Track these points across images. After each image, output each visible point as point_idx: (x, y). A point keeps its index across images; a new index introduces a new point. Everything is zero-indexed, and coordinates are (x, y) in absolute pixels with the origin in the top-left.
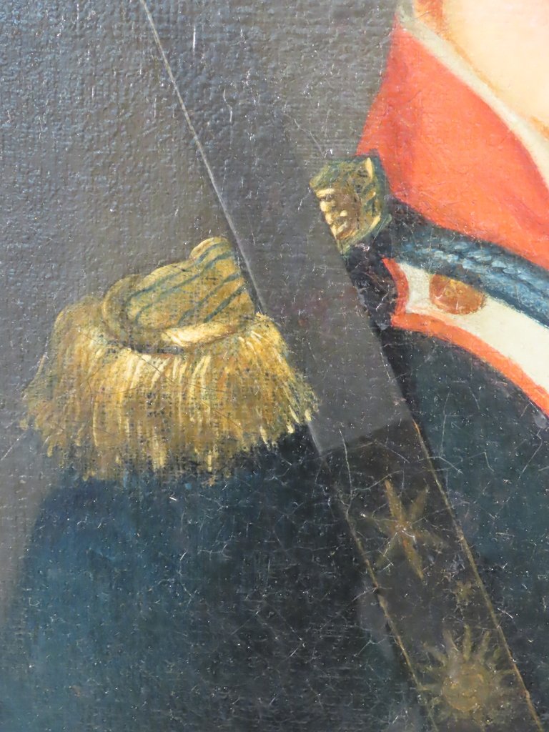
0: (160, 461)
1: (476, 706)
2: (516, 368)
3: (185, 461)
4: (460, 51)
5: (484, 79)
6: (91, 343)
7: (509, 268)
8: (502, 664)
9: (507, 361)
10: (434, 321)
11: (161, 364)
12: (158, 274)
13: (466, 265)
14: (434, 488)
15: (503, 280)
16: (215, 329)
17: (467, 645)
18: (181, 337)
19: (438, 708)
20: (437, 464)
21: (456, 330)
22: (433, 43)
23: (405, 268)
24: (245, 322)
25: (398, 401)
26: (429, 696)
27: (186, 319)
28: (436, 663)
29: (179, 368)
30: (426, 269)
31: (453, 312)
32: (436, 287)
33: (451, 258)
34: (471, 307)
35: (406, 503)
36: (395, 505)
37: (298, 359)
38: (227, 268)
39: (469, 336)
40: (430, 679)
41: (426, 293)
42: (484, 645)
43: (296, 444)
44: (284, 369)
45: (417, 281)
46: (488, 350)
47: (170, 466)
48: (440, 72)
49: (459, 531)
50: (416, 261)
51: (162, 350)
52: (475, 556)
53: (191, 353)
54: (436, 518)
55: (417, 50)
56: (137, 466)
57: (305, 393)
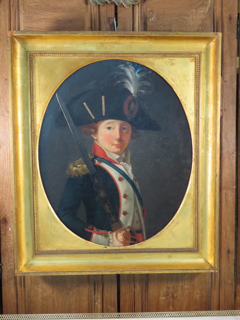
0: (77, 176)
1: (103, 196)
6: (72, 167)
7: (103, 160)
8: (105, 192)
9: (104, 167)
12: (77, 161)
16: (81, 165)
22: (97, 143)
23: (96, 160)
24: (83, 165)
32: (98, 161)
34: (101, 163)
38: (82, 160)
44: (87, 168)
47: (78, 176)
50: (96, 159)
51: (77, 167)
55: (96, 144)
56: (75, 176)
57: (88, 170)
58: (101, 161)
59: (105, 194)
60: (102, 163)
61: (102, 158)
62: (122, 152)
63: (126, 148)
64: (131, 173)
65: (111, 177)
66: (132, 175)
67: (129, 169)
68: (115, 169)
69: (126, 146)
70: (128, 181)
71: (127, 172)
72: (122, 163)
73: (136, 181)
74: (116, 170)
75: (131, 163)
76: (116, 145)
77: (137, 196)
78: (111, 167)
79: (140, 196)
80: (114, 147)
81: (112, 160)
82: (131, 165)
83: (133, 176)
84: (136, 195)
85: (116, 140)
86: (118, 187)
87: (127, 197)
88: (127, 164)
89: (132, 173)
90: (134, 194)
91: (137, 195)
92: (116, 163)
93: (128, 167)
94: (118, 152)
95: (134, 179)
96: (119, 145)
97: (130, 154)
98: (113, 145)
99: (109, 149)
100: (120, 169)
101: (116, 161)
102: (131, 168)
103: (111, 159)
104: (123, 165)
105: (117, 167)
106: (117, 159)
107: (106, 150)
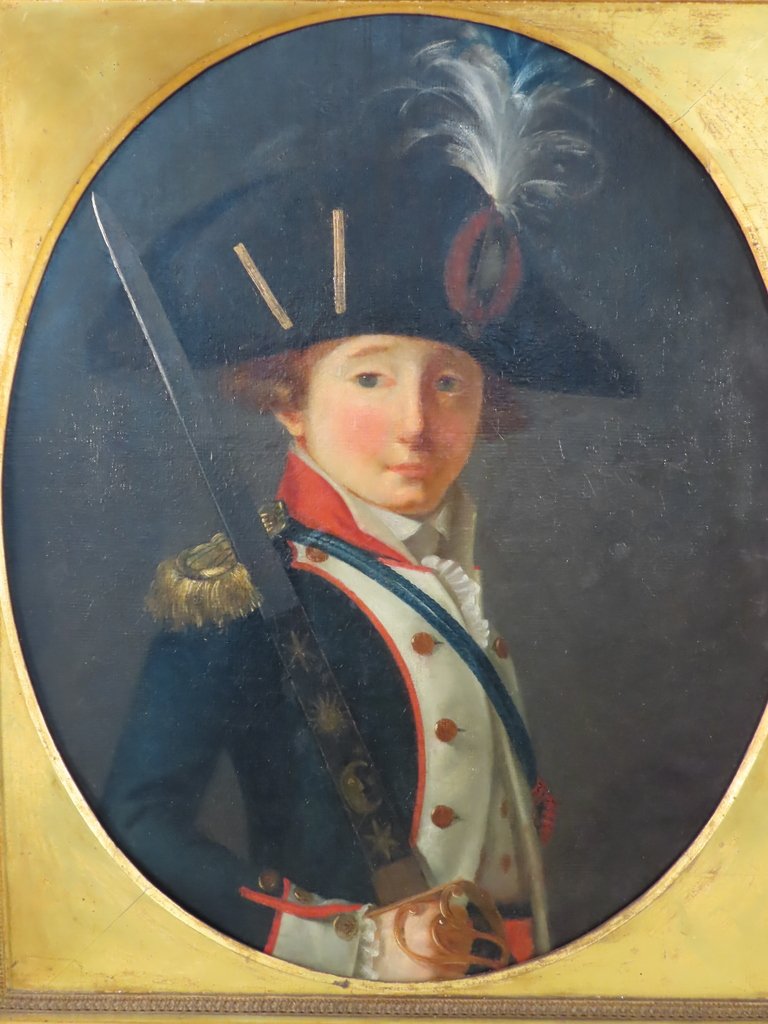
0: (200, 624)
1: (332, 728)
2: (342, 584)
3: (210, 623)
4: (314, 460)
5: (324, 470)
6: (172, 576)
7: (337, 543)
8: (343, 709)
9: (338, 581)
10: (309, 565)
11: (200, 584)
12: (198, 548)
13: (320, 543)
14: (311, 633)
15: (334, 548)
16: (222, 569)
17: (328, 700)
18: (208, 573)
19: (316, 729)
20: (311, 623)
21: (317, 569)
22: (303, 457)
23: (296, 544)
24: (232, 569)
25: (295, 598)
26: (313, 723)
27: (209, 566)
28: (315, 708)
29: (207, 586)
30: (305, 545)
31: (315, 561)
32: (308, 551)
33: (314, 540)
34: (322, 559)
35: (300, 640)
36: (295, 641)
37: (254, 581)
38: (226, 545)
39: (321, 571)
40: (312, 716)
41: (305, 554)
42: (335, 701)
43: (255, 616)
44: (249, 585)
45: (301, 549)
46: (329, 576)
47: (204, 625)
48: (306, 468)
49: (322, 650)
50: (300, 541)
51: (200, 578)
52: (329, 661)
53: (212, 579)
54: (312, 646)
55: (297, 459)
56: (191, 626)
57: (259, 595)
58: (321, 548)
59: (346, 716)
60: (332, 560)
61: (330, 536)
62: (434, 505)
63: (455, 483)
64: (477, 611)
65: (374, 630)
66: (486, 623)
67: (466, 594)
68: (395, 592)
69: (453, 475)
70: (465, 657)
71: (459, 606)
72: (432, 561)
73: (502, 652)
74: (402, 596)
75: (478, 565)
76: (401, 467)
77: (509, 733)
78: (374, 583)
79: (523, 731)
80: (392, 477)
81: (382, 545)
82: (477, 573)
83: (490, 628)
84: (502, 729)
85: (403, 441)
86: (408, 683)
87: (453, 735)
88: (460, 569)
89: (486, 615)
90: (493, 721)
91: (506, 725)
92: (402, 561)
93: (465, 585)
94: (411, 505)
95: (493, 646)
96: (418, 467)
97: (475, 515)
98: (387, 467)
99: (363, 492)
100: (420, 594)
101: (403, 551)
102: (476, 588)
103: (374, 540)
104: (436, 573)
105: (407, 584)
106: (409, 542)
107: (350, 491)
